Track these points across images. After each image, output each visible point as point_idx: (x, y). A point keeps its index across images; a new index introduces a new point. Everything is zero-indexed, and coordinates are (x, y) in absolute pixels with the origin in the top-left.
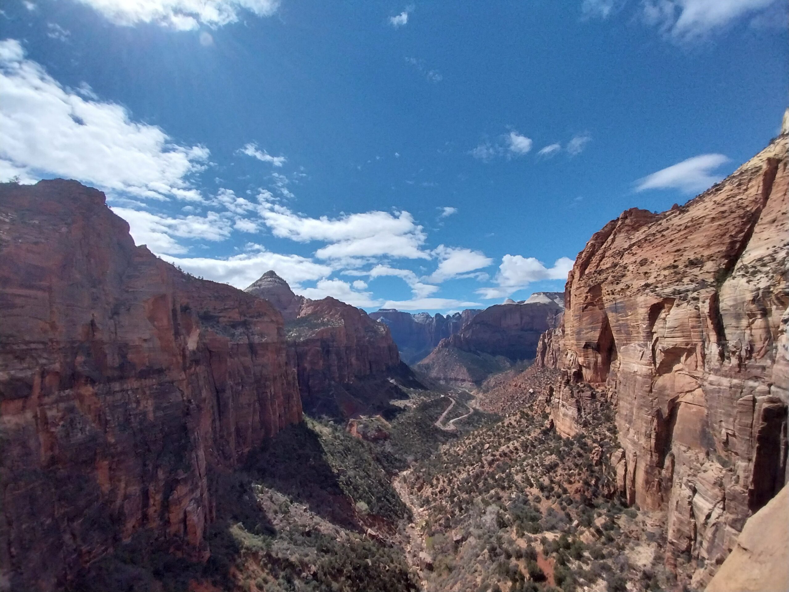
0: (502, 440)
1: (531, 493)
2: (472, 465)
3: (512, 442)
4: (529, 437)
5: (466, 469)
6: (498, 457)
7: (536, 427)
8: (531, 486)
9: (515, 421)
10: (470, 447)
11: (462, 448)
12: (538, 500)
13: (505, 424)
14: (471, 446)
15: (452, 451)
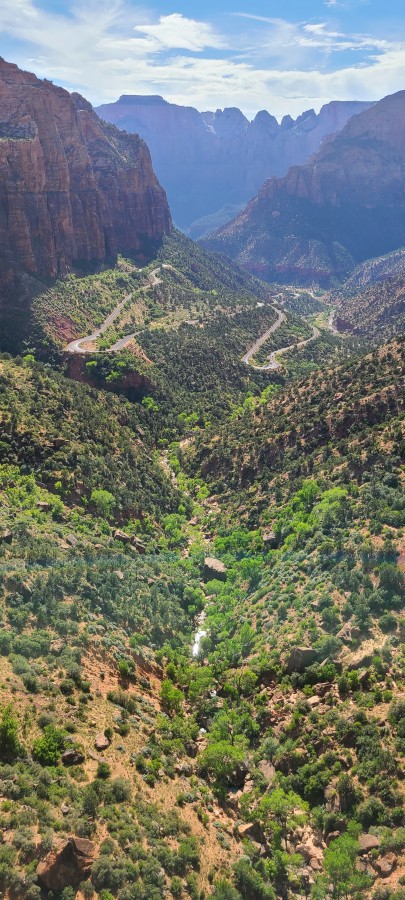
10: (306, 399)
14: (309, 397)
15: (271, 407)
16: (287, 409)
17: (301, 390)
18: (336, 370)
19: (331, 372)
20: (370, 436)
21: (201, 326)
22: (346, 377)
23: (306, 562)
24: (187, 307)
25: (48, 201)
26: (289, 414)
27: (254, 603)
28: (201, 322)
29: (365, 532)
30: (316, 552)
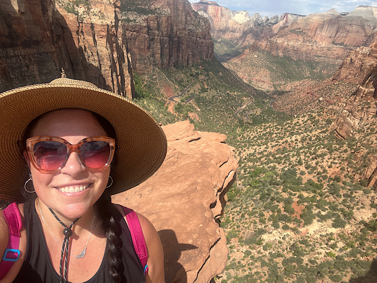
0: (288, 133)
1: (299, 169)
2: (259, 146)
3: (295, 136)
4: (311, 134)
5: (254, 148)
6: (281, 143)
7: (318, 128)
8: (301, 164)
9: (302, 121)
10: (260, 134)
11: (254, 134)
12: (302, 173)
13: (294, 123)
14: (262, 133)
15: (245, 135)
16: (252, 137)
17: (259, 130)
18: (275, 125)
19: (272, 125)
20: (286, 154)
21: (221, 98)
22: (278, 128)
23: (255, 198)
24: (216, 89)
25: (169, 41)
26: (252, 139)
27: (232, 209)
28: (221, 96)
29: (280, 191)
30: (259, 195)
